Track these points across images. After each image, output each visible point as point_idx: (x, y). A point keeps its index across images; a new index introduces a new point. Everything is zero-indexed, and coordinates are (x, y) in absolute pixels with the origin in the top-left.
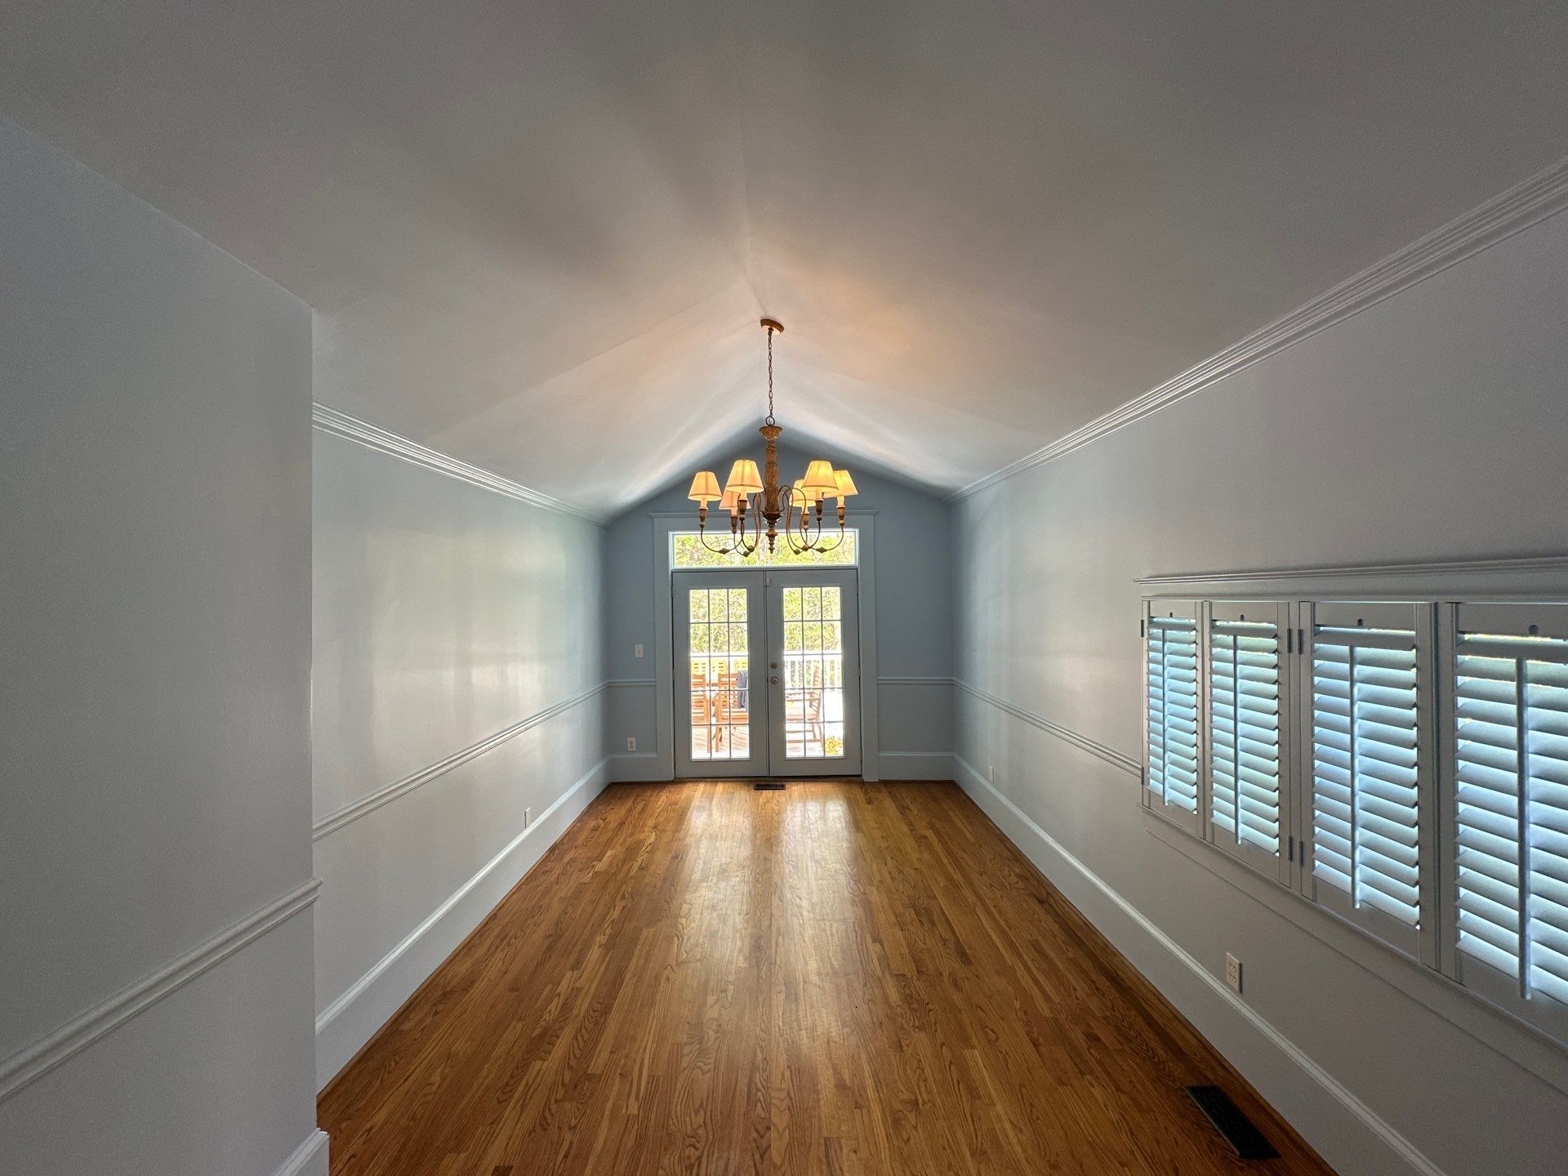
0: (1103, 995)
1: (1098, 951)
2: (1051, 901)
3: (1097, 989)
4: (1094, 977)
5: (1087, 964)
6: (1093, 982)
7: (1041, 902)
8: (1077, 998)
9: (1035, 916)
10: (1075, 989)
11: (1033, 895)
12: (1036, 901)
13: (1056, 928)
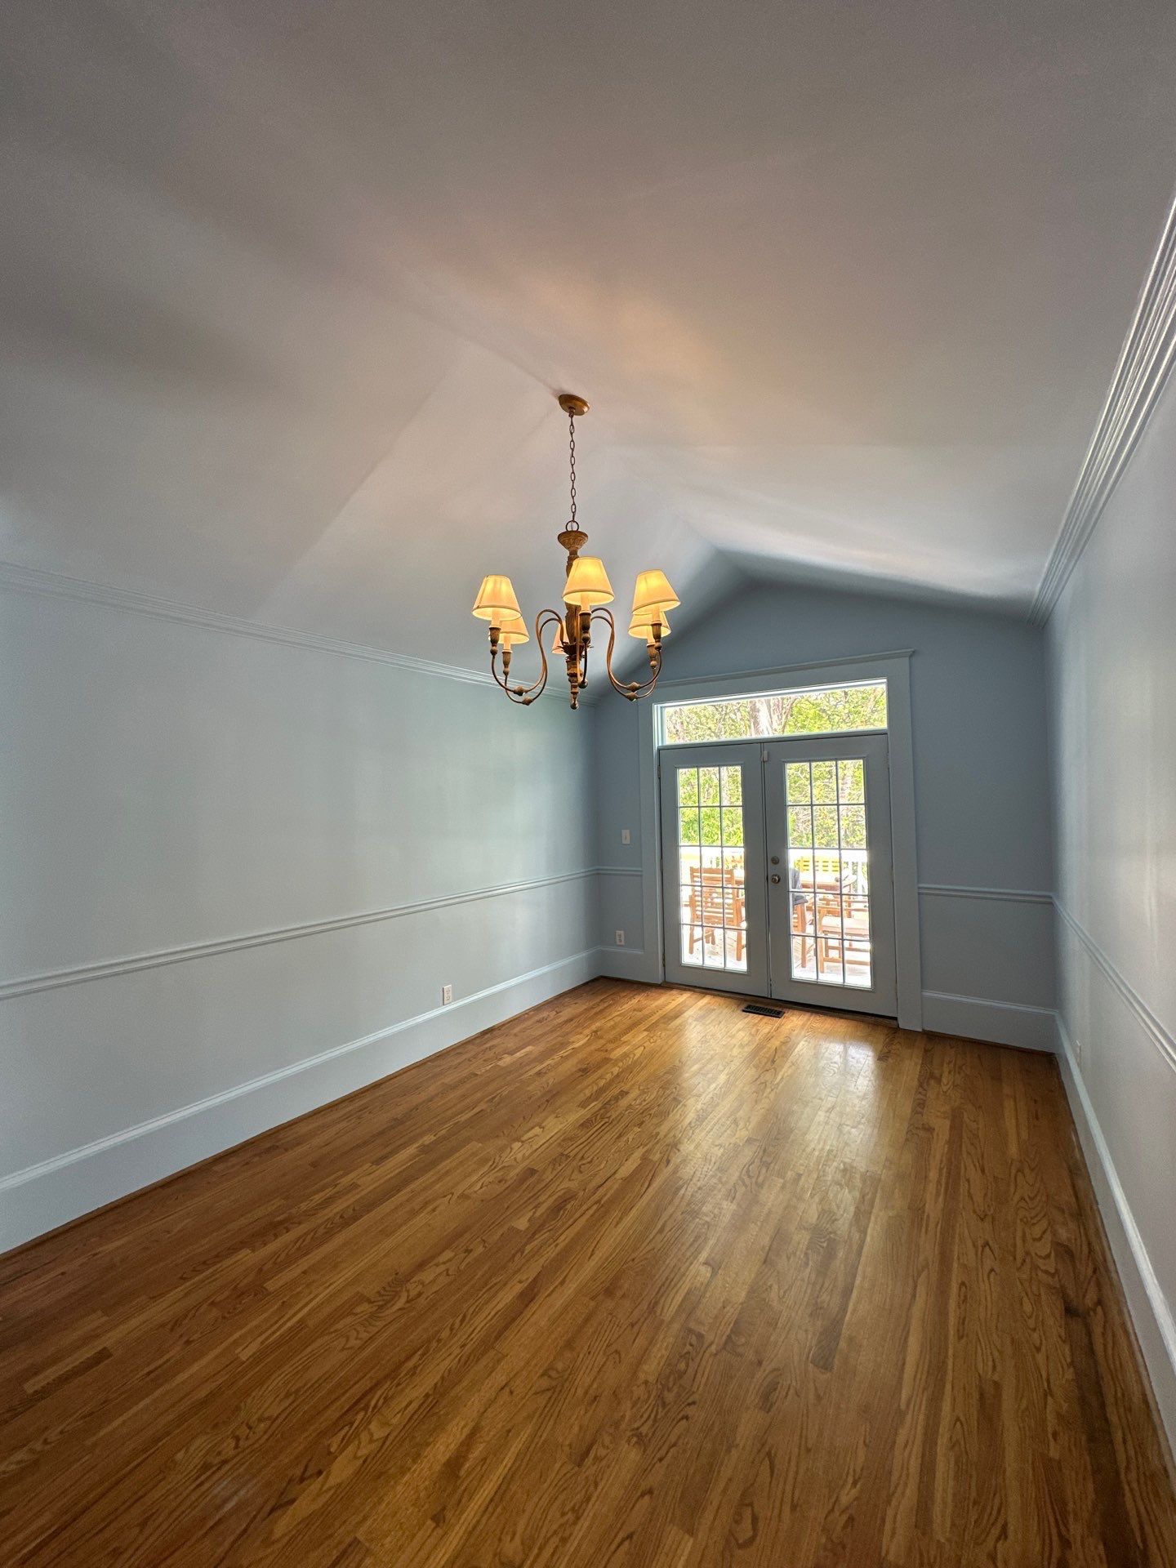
1: (1133, 1475)
2: (1097, 1320)
4: (1076, 1530)
5: (1081, 1494)
6: (1066, 1543)
7: (1070, 1311)
9: (1035, 1335)
10: (1004, 1534)
11: (1062, 1293)
12: (1060, 1306)
13: (1063, 1378)
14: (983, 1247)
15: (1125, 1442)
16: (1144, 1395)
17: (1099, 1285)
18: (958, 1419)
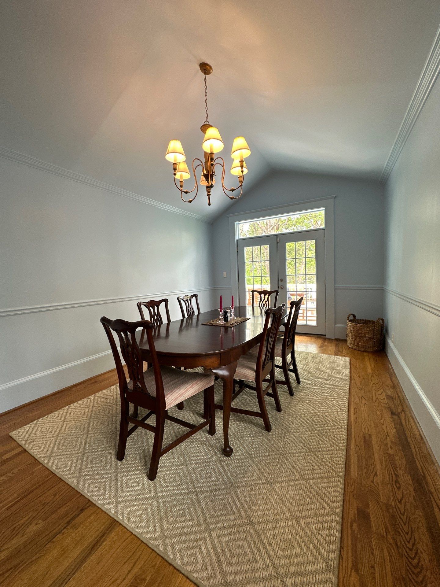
0: (399, 488)
1: (418, 456)
2: (402, 416)
3: (397, 482)
4: (400, 472)
5: (401, 462)
6: (397, 476)
7: (393, 413)
8: (373, 482)
9: (382, 421)
10: (376, 475)
11: (390, 408)
12: (389, 412)
13: (392, 432)
14: (361, 398)
15: (415, 447)
16: (420, 435)
17: (402, 406)
18: (357, 445)
